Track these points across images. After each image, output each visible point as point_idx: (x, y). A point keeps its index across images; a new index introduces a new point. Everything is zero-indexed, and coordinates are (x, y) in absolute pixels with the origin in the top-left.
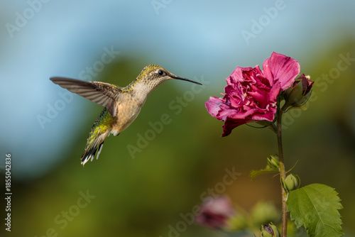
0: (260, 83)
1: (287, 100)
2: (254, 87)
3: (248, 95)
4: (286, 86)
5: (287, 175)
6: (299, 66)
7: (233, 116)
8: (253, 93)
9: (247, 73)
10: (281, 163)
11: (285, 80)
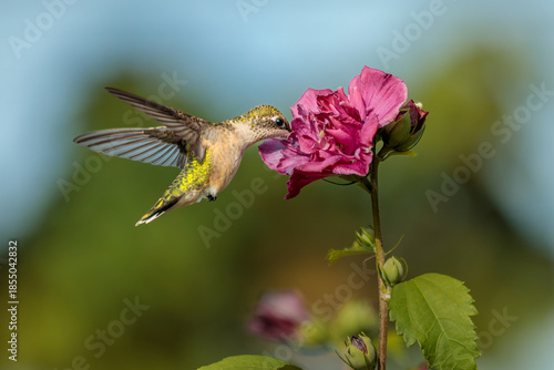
0: (345, 115)
1: (386, 142)
2: (336, 122)
3: (327, 134)
4: (385, 119)
5: (386, 258)
6: (405, 88)
7: (304, 166)
8: (333, 131)
9: (323, 99)
10: (377, 240)
11: (384, 111)
